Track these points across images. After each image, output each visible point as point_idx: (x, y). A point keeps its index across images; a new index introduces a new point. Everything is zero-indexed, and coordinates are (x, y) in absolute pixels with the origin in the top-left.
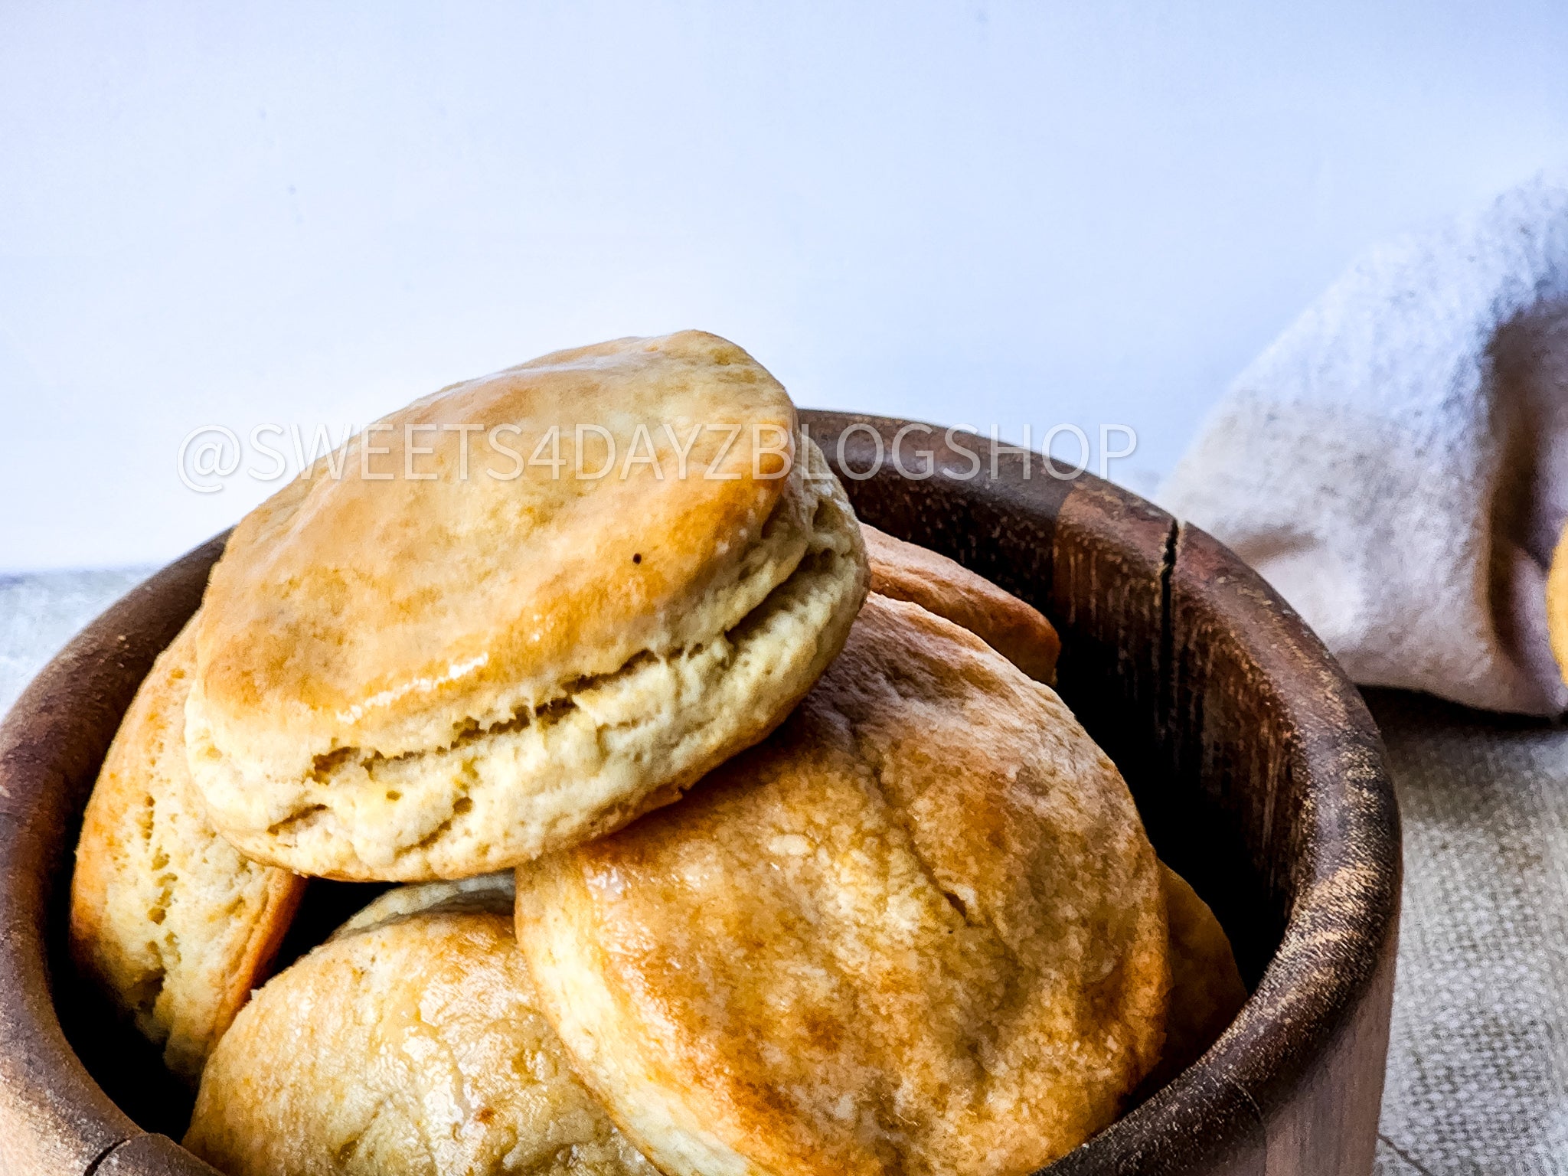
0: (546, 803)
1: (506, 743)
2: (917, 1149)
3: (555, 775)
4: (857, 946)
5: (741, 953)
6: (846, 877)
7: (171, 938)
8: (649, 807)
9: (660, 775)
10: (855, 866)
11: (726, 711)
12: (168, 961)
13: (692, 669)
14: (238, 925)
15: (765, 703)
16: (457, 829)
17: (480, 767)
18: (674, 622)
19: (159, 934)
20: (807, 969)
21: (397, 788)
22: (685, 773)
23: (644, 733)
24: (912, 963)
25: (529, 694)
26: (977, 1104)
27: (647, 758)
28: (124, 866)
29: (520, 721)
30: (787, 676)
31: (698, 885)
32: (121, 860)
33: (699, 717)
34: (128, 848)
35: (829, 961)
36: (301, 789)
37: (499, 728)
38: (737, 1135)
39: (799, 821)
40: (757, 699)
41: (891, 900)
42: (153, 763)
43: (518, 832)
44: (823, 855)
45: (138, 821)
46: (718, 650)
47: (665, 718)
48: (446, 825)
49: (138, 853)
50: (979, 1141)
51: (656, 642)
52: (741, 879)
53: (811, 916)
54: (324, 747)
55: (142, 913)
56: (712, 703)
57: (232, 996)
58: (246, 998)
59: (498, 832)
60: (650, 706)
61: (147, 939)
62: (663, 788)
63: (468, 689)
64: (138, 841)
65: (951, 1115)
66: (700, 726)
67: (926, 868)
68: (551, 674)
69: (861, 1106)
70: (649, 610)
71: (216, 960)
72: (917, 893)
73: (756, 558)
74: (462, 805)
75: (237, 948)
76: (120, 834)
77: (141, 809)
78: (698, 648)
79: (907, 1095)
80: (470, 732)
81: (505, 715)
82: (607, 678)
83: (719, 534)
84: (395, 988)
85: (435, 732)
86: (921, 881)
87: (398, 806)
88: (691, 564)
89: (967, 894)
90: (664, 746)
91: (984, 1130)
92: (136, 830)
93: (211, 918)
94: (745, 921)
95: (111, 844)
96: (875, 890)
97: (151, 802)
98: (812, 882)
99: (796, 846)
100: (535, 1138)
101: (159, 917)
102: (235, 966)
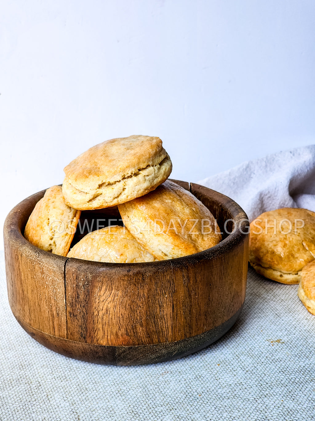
0: (138, 187)
1: (130, 179)
2: (196, 244)
3: (139, 183)
4: (182, 214)
5: (166, 215)
6: (177, 205)
7: (54, 243)
8: (151, 190)
9: (153, 185)
10: (178, 204)
11: (161, 175)
12: (53, 247)
13: (156, 168)
14: (67, 237)
15: (165, 175)
16: (122, 194)
17: (126, 183)
18: (153, 160)
19: (52, 242)
20: (176, 217)
21: (113, 188)
22: (156, 185)
23: (150, 177)
24: (190, 217)
25: (134, 170)
26: (203, 238)
27: (151, 181)
28: (44, 232)
29: (131, 177)
30: (168, 171)
31: (157, 206)
32: (43, 230)
33: (158, 176)
34: (45, 228)
35: (179, 216)
36: (97, 191)
37: (128, 177)
38: (172, 240)
39: (169, 198)
40: (164, 174)
41: (185, 208)
42: (48, 213)
43: (133, 193)
44: (173, 202)
45: (47, 223)
46: (158, 166)
47: (153, 175)
48: (120, 194)
49: (47, 228)
50: (204, 244)
51: (150, 163)
52: (163, 205)
53: (174, 211)
54: (100, 183)
55: (49, 239)
56: (159, 173)
57: (67, 250)
58: (69, 250)
59: (130, 193)
60: (151, 172)
61: (49, 243)
62: (153, 187)
63: (124, 170)
64: (47, 226)
65: (199, 240)
66: (157, 177)
67: (188, 205)
68: (136, 167)
69: (188, 237)
70: (149, 158)
71: (63, 244)
72: (188, 208)
73: (161, 153)
74: (124, 189)
75: (67, 242)
76: (43, 226)
77: (47, 221)
78: (155, 166)
79: (193, 237)
80: (124, 178)
81: (130, 174)
82: (144, 169)
83: (157, 148)
84: (100, 240)
85: (119, 178)
86: (188, 206)
87: (114, 190)
88: (154, 151)
89: (194, 209)
90: (153, 180)
91: (204, 242)
92: (46, 225)
93: (63, 236)
94: (166, 211)
95: (41, 228)
96: (182, 207)
97: (49, 219)
98: (173, 206)
99: (170, 201)
100: (130, 257)
101: (52, 239)
102: (67, 245)
